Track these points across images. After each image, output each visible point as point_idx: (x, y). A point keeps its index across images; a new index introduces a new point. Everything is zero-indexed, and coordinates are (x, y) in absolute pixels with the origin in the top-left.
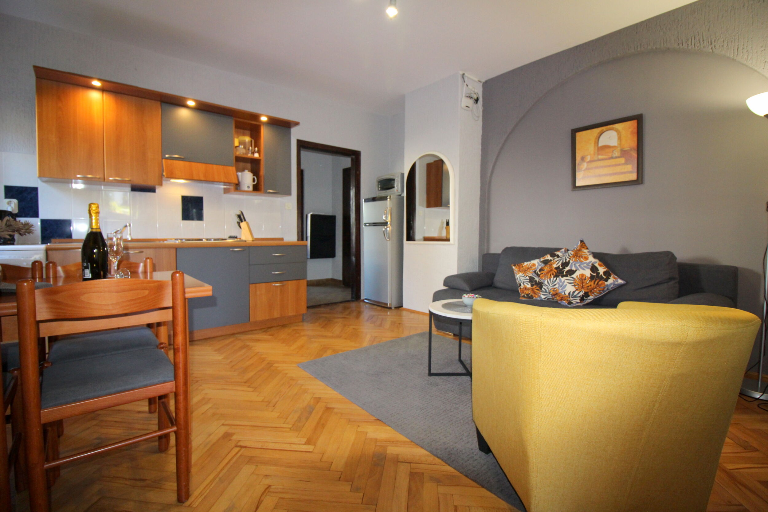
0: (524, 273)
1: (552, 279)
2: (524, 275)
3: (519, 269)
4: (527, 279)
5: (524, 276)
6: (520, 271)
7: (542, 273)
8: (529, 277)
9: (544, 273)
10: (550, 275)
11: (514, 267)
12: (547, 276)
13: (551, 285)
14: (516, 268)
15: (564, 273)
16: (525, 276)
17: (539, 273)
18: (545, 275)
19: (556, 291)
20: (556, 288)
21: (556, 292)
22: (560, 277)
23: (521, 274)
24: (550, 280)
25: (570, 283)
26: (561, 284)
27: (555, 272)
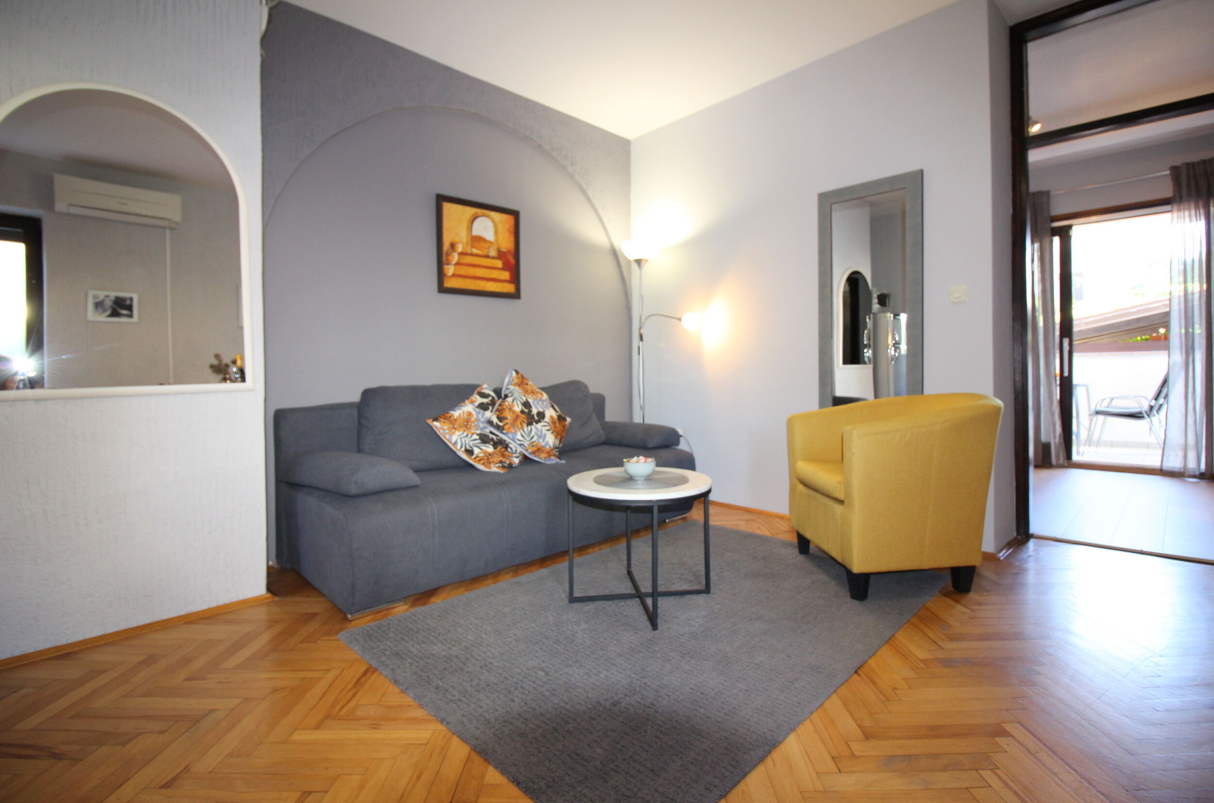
0: (464, 431)
1: (525, 429)
2: (465, 434)
3: (452, 424)
4: (475, 440)
5: (467, 435)
6: (455, 429)
7: (507, 424)
8: (477, 435)
9: (509, 423)
10: (521, 423)
11: (436, 423)
12: (516, 427)
13: (528, 439)
14: (444, 424)
15: (536, 418)
16: (470, 435)
17: (501, 424)
18: (513, 424)
19: (536, 445)
20: (535, 442)
21: (538, 447)
22: (534, 423)
23: (458, 433)
24: (524, 431)
25: (548, 430)
26: (539, 433)
27: (524, 418)
